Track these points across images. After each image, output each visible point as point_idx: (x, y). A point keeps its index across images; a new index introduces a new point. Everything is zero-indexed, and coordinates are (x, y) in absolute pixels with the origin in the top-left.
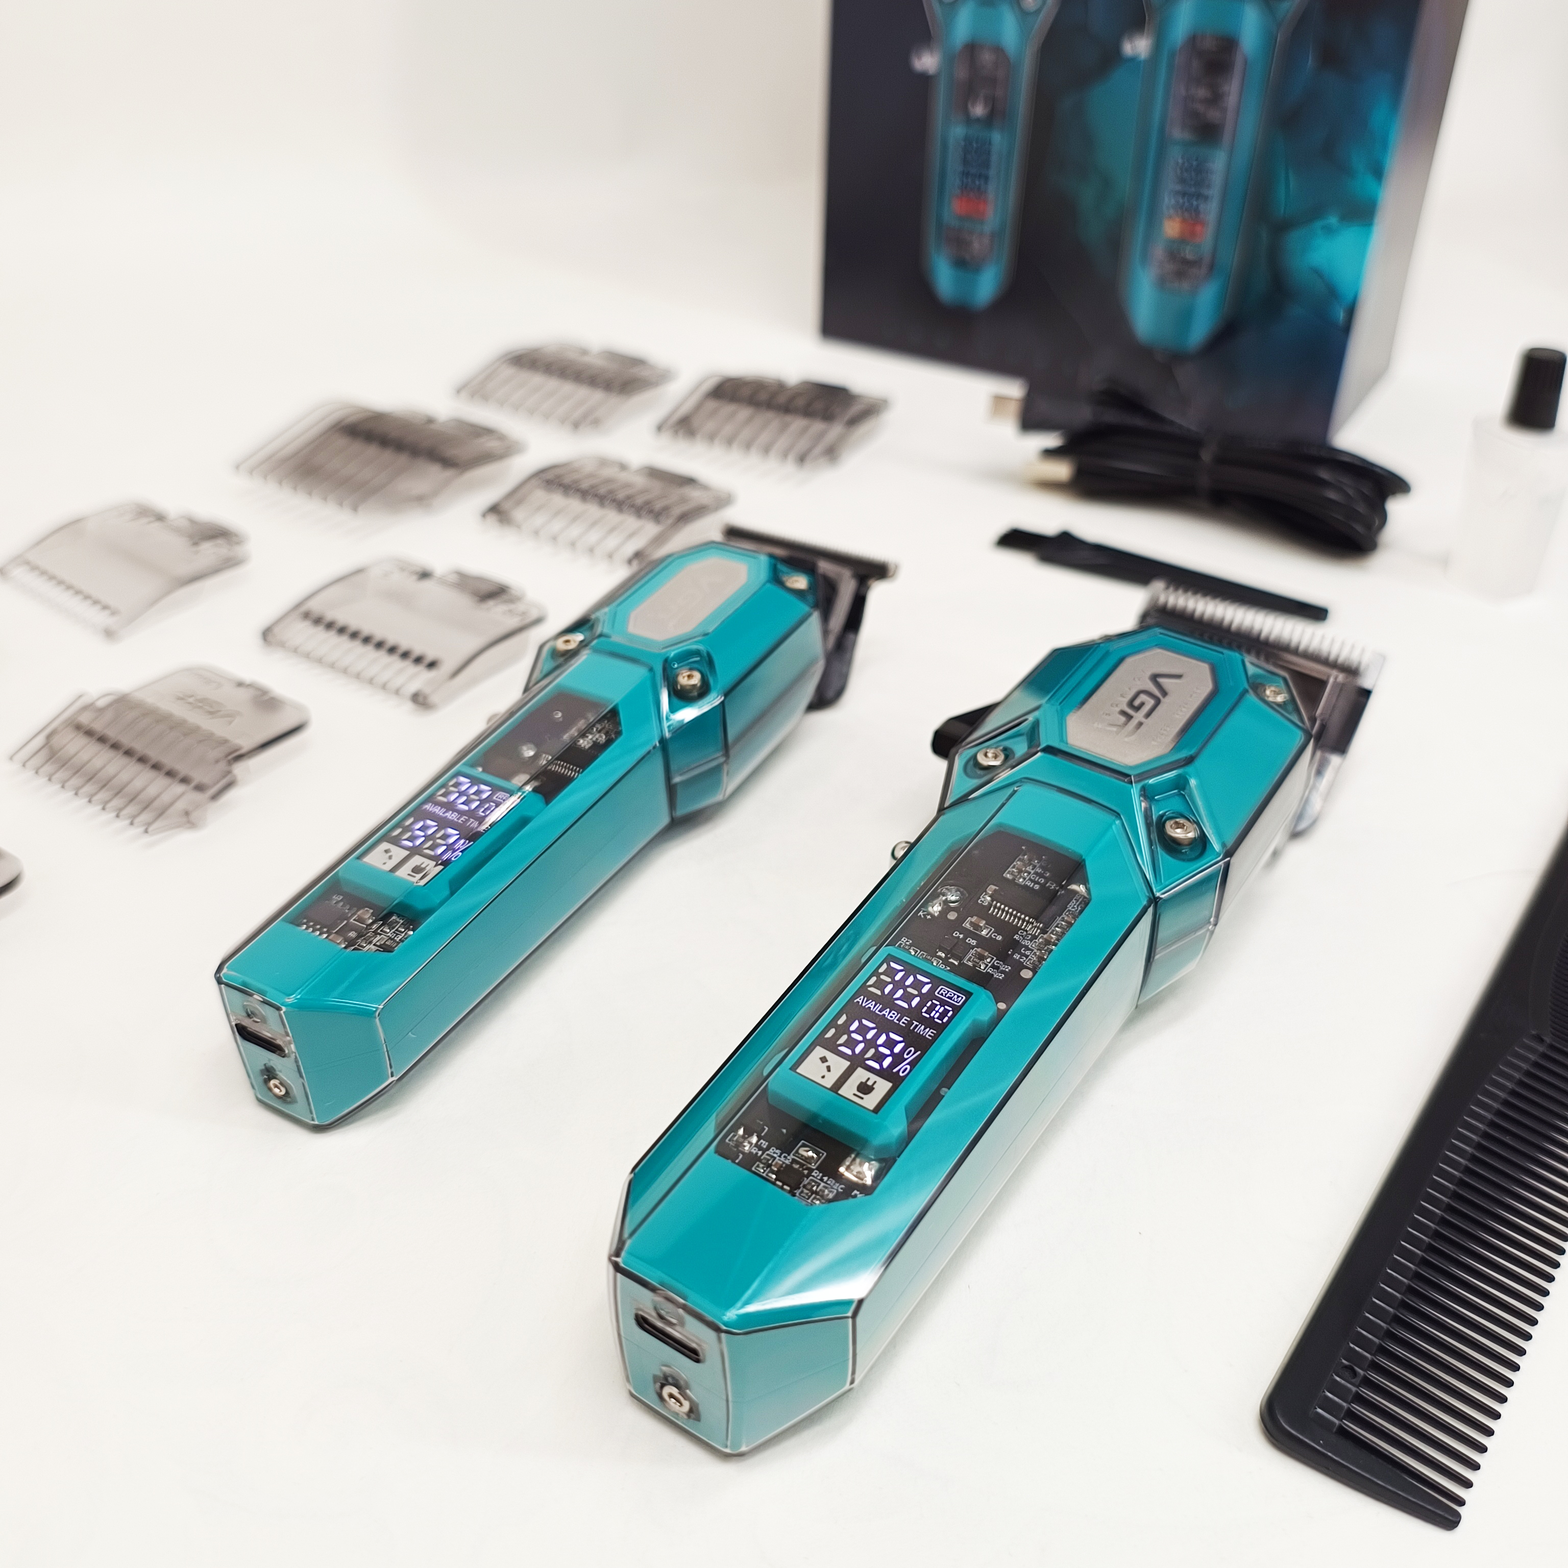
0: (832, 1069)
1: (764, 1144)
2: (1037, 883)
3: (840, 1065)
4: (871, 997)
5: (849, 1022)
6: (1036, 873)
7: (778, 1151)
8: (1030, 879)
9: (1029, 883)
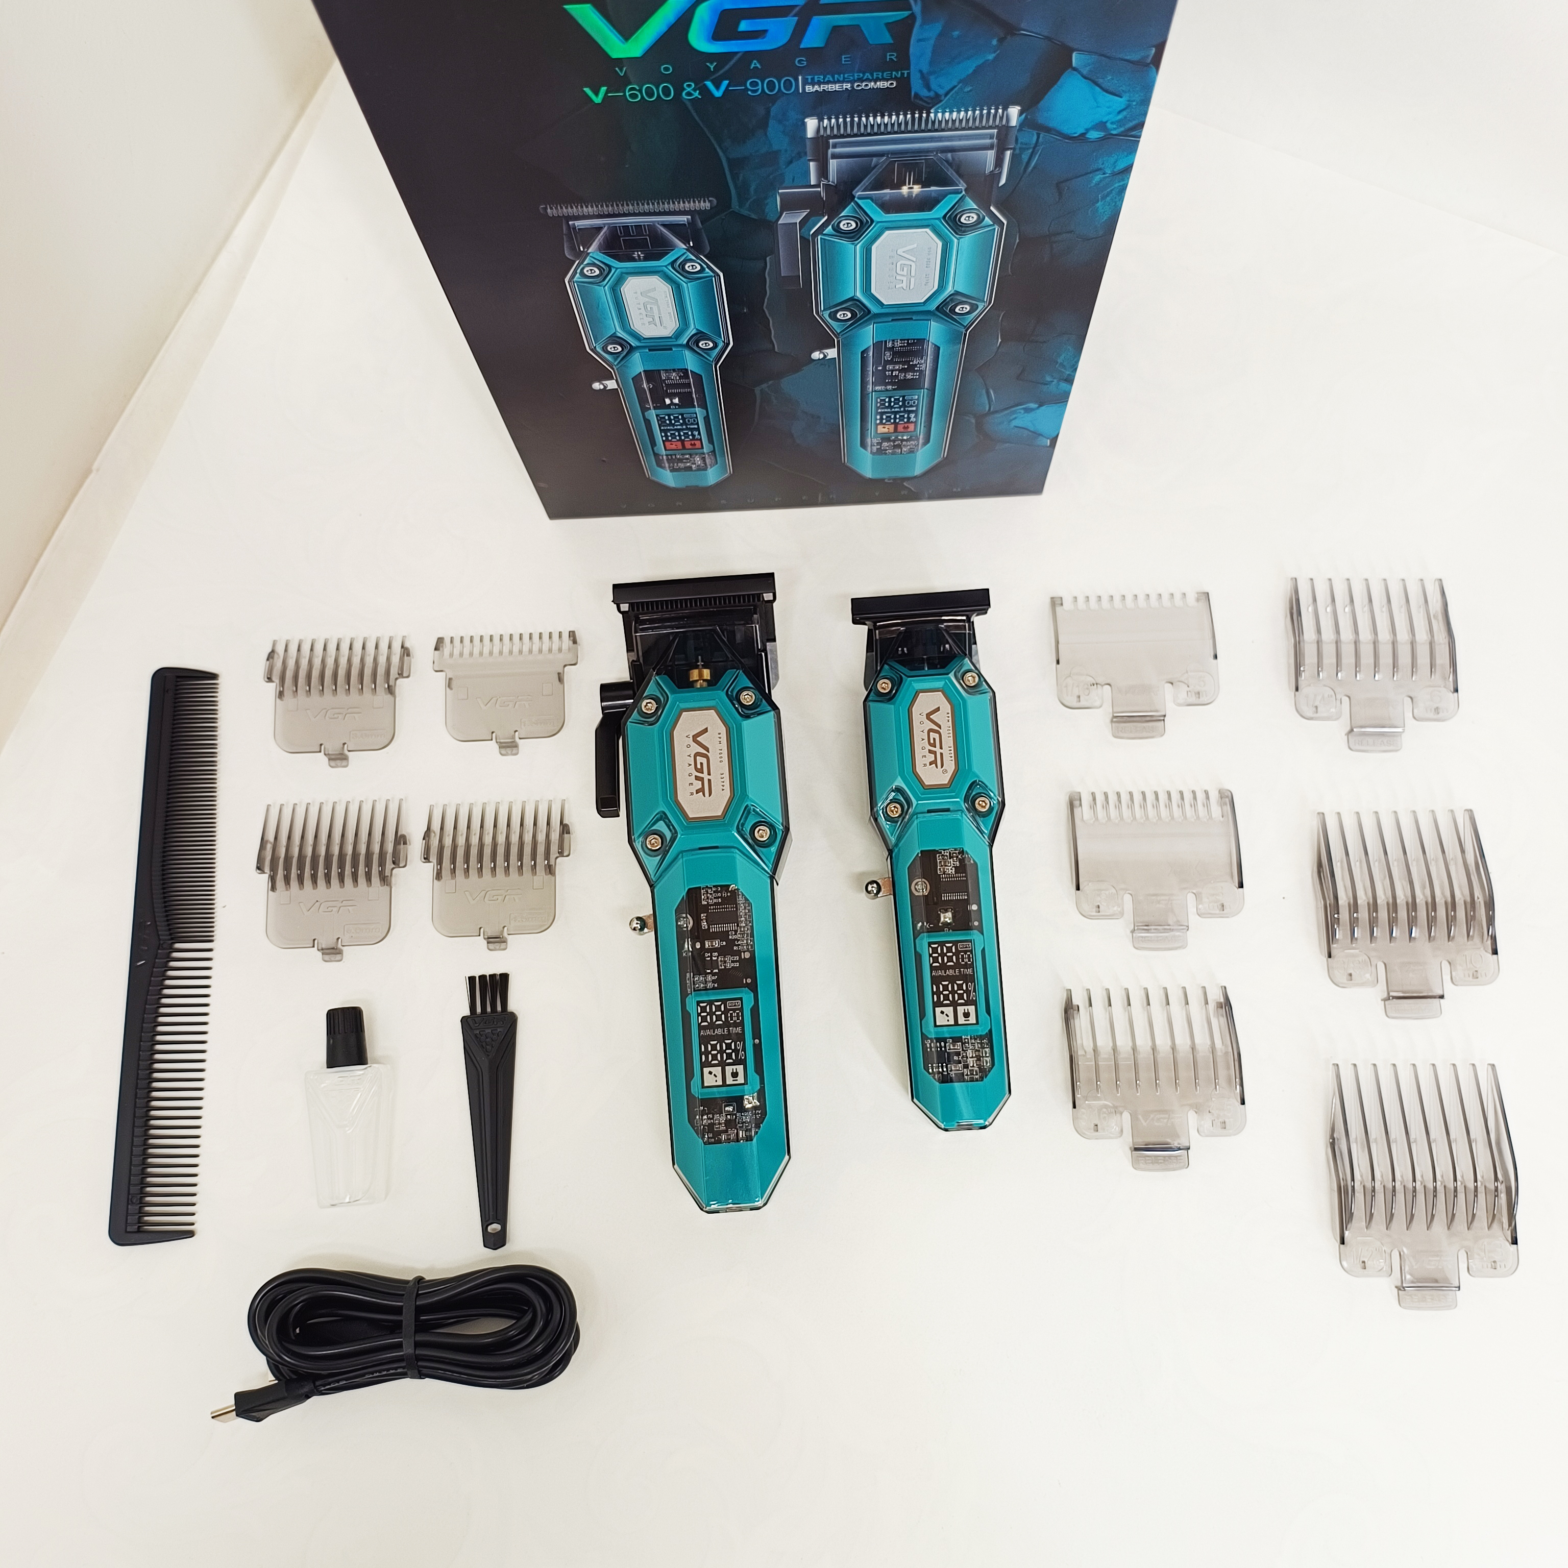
0: (716, 1075)
1: (711, 1116)
2: (718, 898)
3: (718, 1070)
4: (705, 1028)
5: (706, 1048)
6: (714, 892)
7: (718, 1115)
8: (715, 898)
9: (715, 901)
